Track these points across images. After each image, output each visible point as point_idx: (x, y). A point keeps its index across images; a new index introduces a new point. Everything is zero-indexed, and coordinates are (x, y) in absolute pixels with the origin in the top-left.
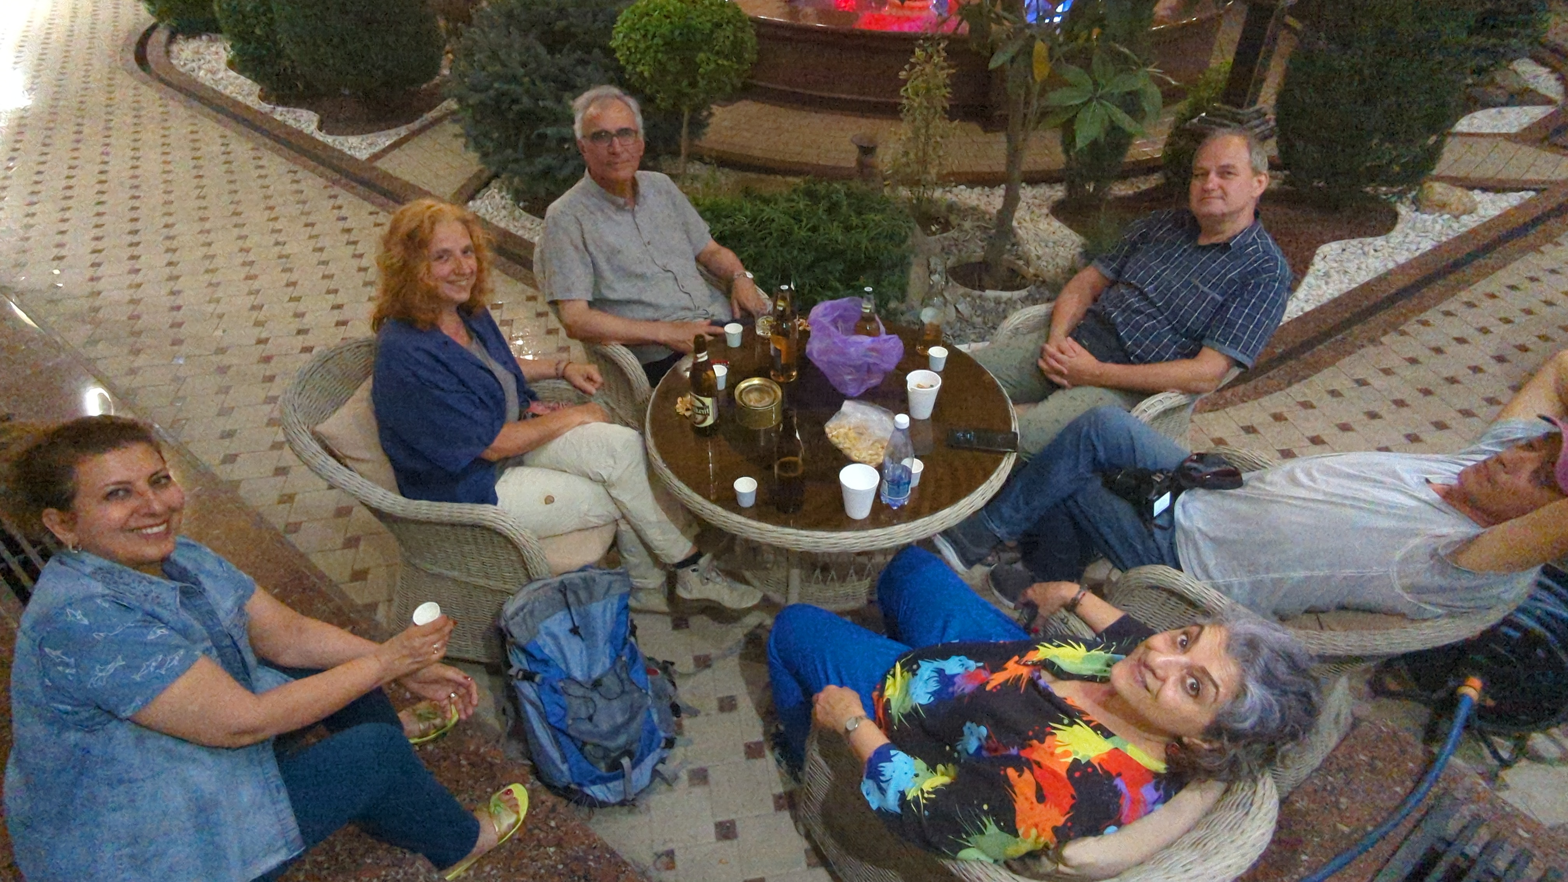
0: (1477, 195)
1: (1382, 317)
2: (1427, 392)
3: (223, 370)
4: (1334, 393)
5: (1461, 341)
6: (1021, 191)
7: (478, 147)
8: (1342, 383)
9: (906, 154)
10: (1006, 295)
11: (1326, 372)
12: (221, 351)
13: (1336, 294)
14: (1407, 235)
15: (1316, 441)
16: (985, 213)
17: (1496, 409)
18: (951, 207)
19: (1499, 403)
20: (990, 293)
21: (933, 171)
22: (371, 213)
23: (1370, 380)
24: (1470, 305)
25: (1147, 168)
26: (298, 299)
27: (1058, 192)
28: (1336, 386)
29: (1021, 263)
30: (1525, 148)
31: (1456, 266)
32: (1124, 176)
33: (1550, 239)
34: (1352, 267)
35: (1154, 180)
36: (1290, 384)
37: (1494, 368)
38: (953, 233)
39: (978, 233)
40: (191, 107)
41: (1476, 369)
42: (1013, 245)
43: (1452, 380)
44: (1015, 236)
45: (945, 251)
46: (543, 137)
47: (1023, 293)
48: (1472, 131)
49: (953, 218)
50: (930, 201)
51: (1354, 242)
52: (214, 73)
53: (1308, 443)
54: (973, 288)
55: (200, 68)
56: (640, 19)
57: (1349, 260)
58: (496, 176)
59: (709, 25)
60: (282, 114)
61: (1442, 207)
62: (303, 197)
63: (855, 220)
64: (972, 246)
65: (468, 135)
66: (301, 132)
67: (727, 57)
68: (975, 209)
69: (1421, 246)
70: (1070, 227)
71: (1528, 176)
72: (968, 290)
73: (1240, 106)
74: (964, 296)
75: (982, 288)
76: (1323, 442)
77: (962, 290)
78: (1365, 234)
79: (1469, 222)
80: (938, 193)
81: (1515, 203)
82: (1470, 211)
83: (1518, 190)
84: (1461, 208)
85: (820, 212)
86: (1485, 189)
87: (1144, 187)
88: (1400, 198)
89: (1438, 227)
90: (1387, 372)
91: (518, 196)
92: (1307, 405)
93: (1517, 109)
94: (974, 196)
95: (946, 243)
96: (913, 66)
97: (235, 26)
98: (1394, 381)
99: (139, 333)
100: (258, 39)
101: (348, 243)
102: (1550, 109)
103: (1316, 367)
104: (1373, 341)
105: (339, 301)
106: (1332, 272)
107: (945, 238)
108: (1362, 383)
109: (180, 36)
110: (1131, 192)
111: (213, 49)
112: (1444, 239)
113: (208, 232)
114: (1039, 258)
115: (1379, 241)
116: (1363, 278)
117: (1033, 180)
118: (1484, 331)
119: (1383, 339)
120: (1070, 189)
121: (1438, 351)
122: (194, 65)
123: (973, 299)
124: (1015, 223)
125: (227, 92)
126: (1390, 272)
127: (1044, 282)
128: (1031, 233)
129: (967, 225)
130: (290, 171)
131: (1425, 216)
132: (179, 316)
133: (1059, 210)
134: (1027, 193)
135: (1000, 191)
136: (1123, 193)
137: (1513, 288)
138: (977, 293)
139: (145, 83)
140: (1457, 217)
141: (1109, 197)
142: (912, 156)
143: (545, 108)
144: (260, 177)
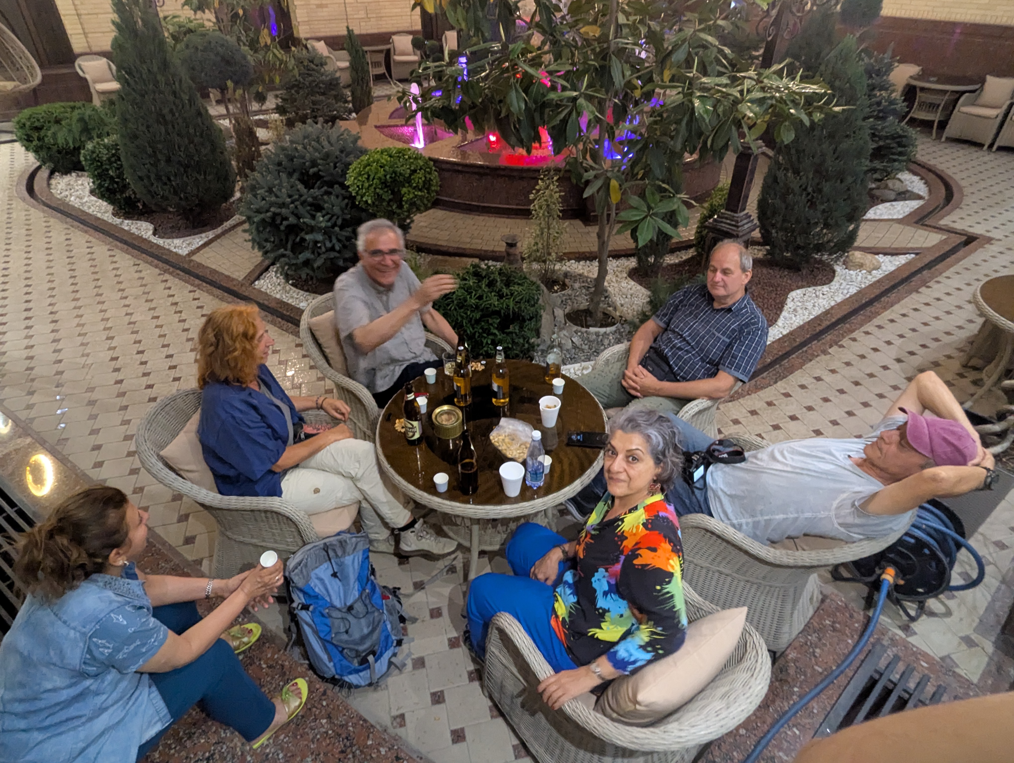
0: (881, 258)
1: (828, 337)
2: (857, 384)
3: (92, 403)
4: (803, 387)
5: (875, 350)
6: (609, 263)
7: (261, 247)
8: (807, 380)
9: (536, 244)
10: (602, 330)
11: (798, 373)
12: (91, 390)
13: (802, 323)
14: (841, 284)
15: (793, 418)
16: (587, 277)
17: (898, 392)
18: (566, 275)
19: (899, 389)
20: (592, 330)
21: (554, 254)
22: (190, 292)
23: (823, 377)
24: (880, 327)
25: (685, 246)
26: (142, 352)
27: (632, 263)
28: (804, 383)
29: (611, 309)
30: (908, 228)
31: (870, 303)
32: (672, 251)
33: (925, 284)
34: (809, 305)
35: (691, 253)
36: (776, 382)
37: (896, 366)
38: (568, 291)
39: (584, 291)
40: (66, 223)
41: (885, 368)
42: (606, 297)
43: (871, 375)
44: (606, 291)
45: (564, 303)
46: (303, 240)
47: (613, 328)
48: (877, 218)
49: (567, 281)
50: (554, 271)
51: (810, 289)
52: (81, 198)
53: (789, 420)
54: (583, 327)
55: (71, 195)
56: (365, 168)
57: (807, 301)
58: (273, 264)
59: (408, 171)
60: (128, 225)
61: (861, 266)
62: (144, 282)
63: (505, 290)
64: (579, 299)
65: (253, 240)
66: (141, 237)
67: (420, 190)
68: (580, 275)
69: (850, 290)
70: (641, 284)
71: (910, 245)
72: (579, 328)
73: (736, 212)
74: (576, 332)
75: (588, 327)
76: (797, 419)
77: (575, 328)
78: (816, 285)
79: (878, 275)
80: (558, 267)
81: (903, 262)
82: (877, 268)
83: (905, 254)
84: (872, 267)
85: (484, 286)
86: (885, 254)
87: (684, 258)
88: (836, 262)
89: (859, 278)
90: (833, 371)
91: (287, 277)
92: (787, 395)
93: (902, 203)
94: (580, 267)
95: (564, 298)
96: (538, 191)
97: (96, 170)
98: (838, 376)
99: (33, 380)
100: (112, 178)
101: (176, 312)
102: (920, 203)
103: (791, 370)
104: (825, 352)
105: (170, 352)
106: (798, 309)
107: (564, 295)
108: (818, 379)
109: (57, 174)
110: (677, 261)
111: (80, 182)
112: (863, 286)
113: (80, 308)
114: (622, 305)
115: (825, 288)
116: (817, 312)
117: (617, 256)
118: (889, 343)
119: (830, 350)
120: (640, 261)
121: (863, 357)
122: (67, 193)
123: (582, 333)
124: (606, 284)
125: (90, 211)
126: (832, 308)
127: (626, 321)
128: (617, 290)
129: (577, 285)
130: (135, 265)
131: (851, 272)
132: (60, 367)
133: (633, 274)
134: (612, 265)
135: (596, 263)
136: (672, 262)
137: (904, 315)
138: (584, 330)
139: (33, 206)
140: (870, 272)
141: (664, 265)
142: (540, 246)
143: (304, 223)
144: (114, 269)
